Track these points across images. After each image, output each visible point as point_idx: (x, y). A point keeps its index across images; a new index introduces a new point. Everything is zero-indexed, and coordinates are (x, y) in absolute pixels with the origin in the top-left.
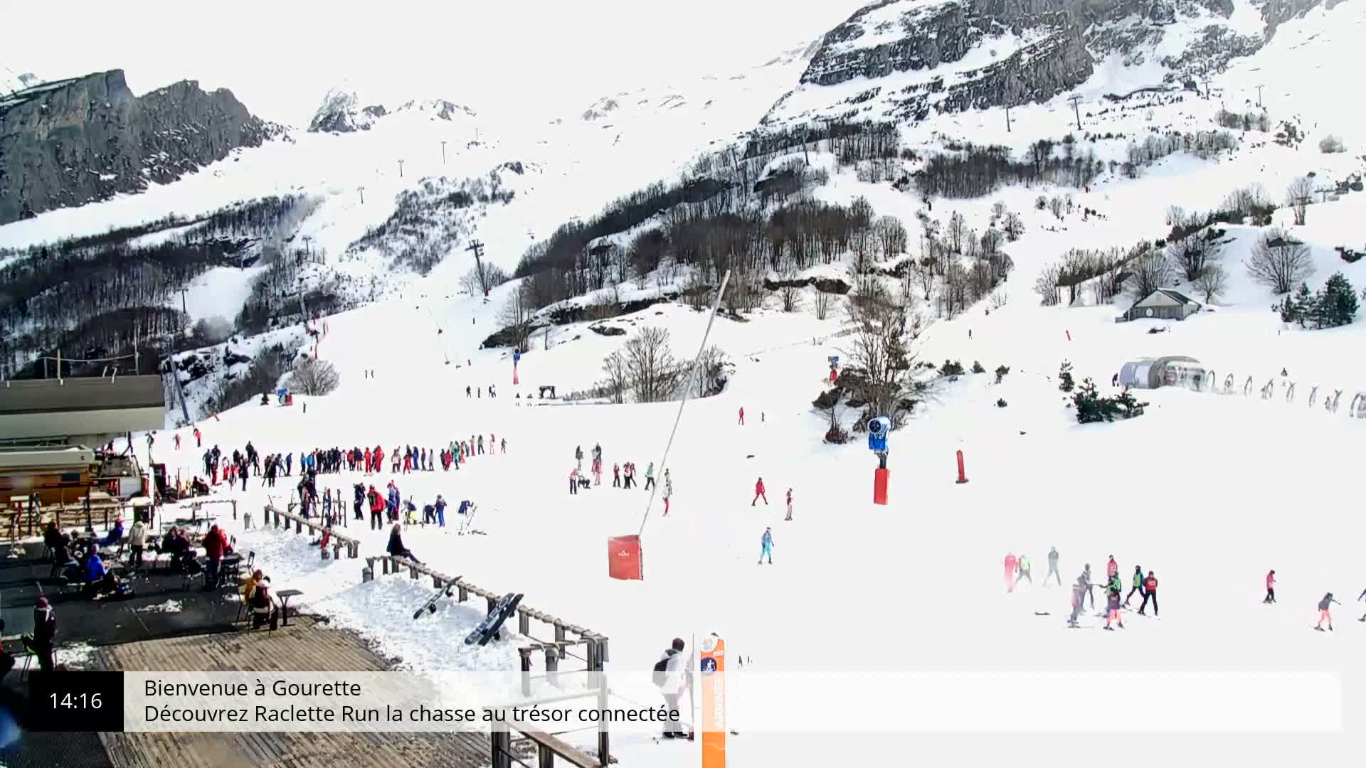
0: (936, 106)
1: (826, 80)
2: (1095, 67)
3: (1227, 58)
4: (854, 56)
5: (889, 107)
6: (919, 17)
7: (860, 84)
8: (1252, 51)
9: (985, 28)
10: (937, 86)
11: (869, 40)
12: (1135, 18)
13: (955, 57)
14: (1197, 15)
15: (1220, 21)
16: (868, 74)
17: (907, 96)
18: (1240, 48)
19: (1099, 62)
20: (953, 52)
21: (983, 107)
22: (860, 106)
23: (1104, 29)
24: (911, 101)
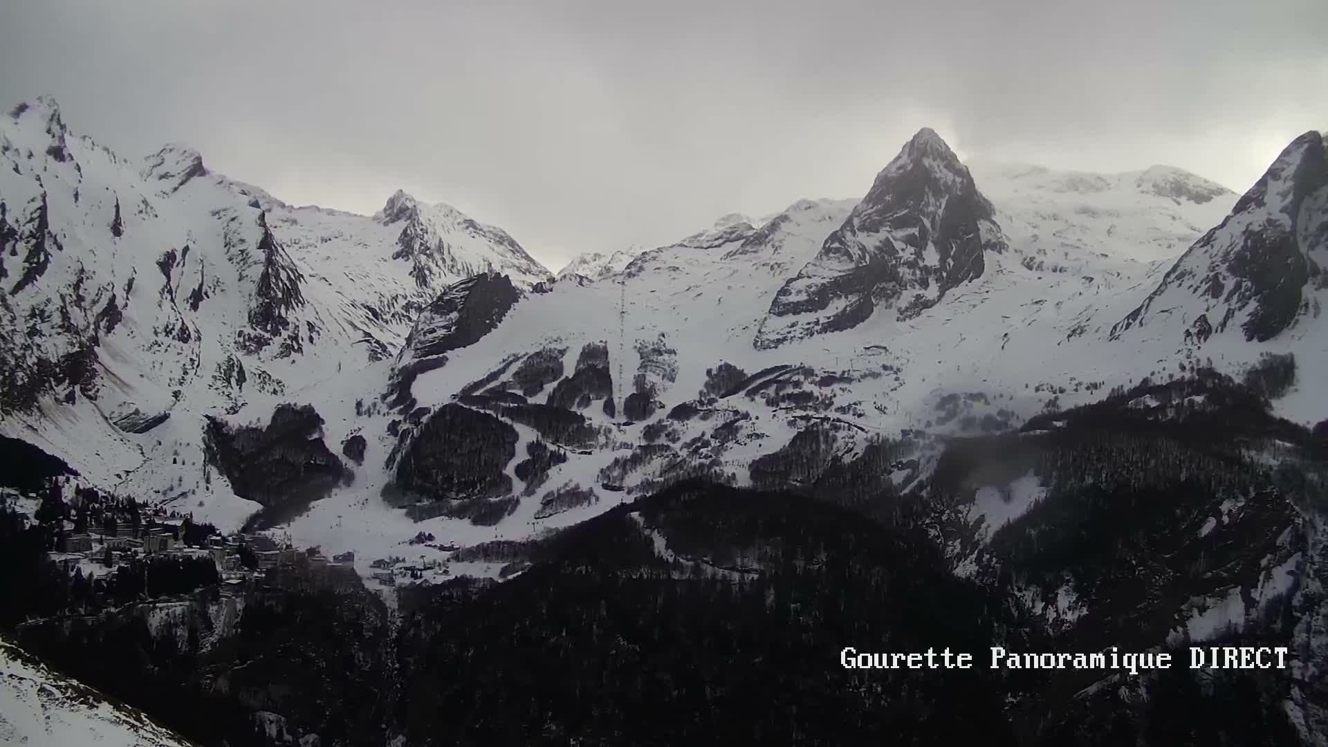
0: (817, 331)
1: (780, 314)
2: (875, 308)
3: (921, 310)
4: (789, 304)
5: (801, 330)
6: (812, 290)
7: (791, 318)
8: (931, 307)
9: (836, 295)
10: (817, 323)
11: (793, 298)
12: (894, 283)
13: (823, 308)
14: (915, 288)
15: (922, 292)
16: (794, 314)
17: (807, 327)
18: (928, 305)
19: (876, 306)
20: (823, 306)
21: (833, 332)
22: (792, 329)
23: (881, 286)
24: (809, 329)
